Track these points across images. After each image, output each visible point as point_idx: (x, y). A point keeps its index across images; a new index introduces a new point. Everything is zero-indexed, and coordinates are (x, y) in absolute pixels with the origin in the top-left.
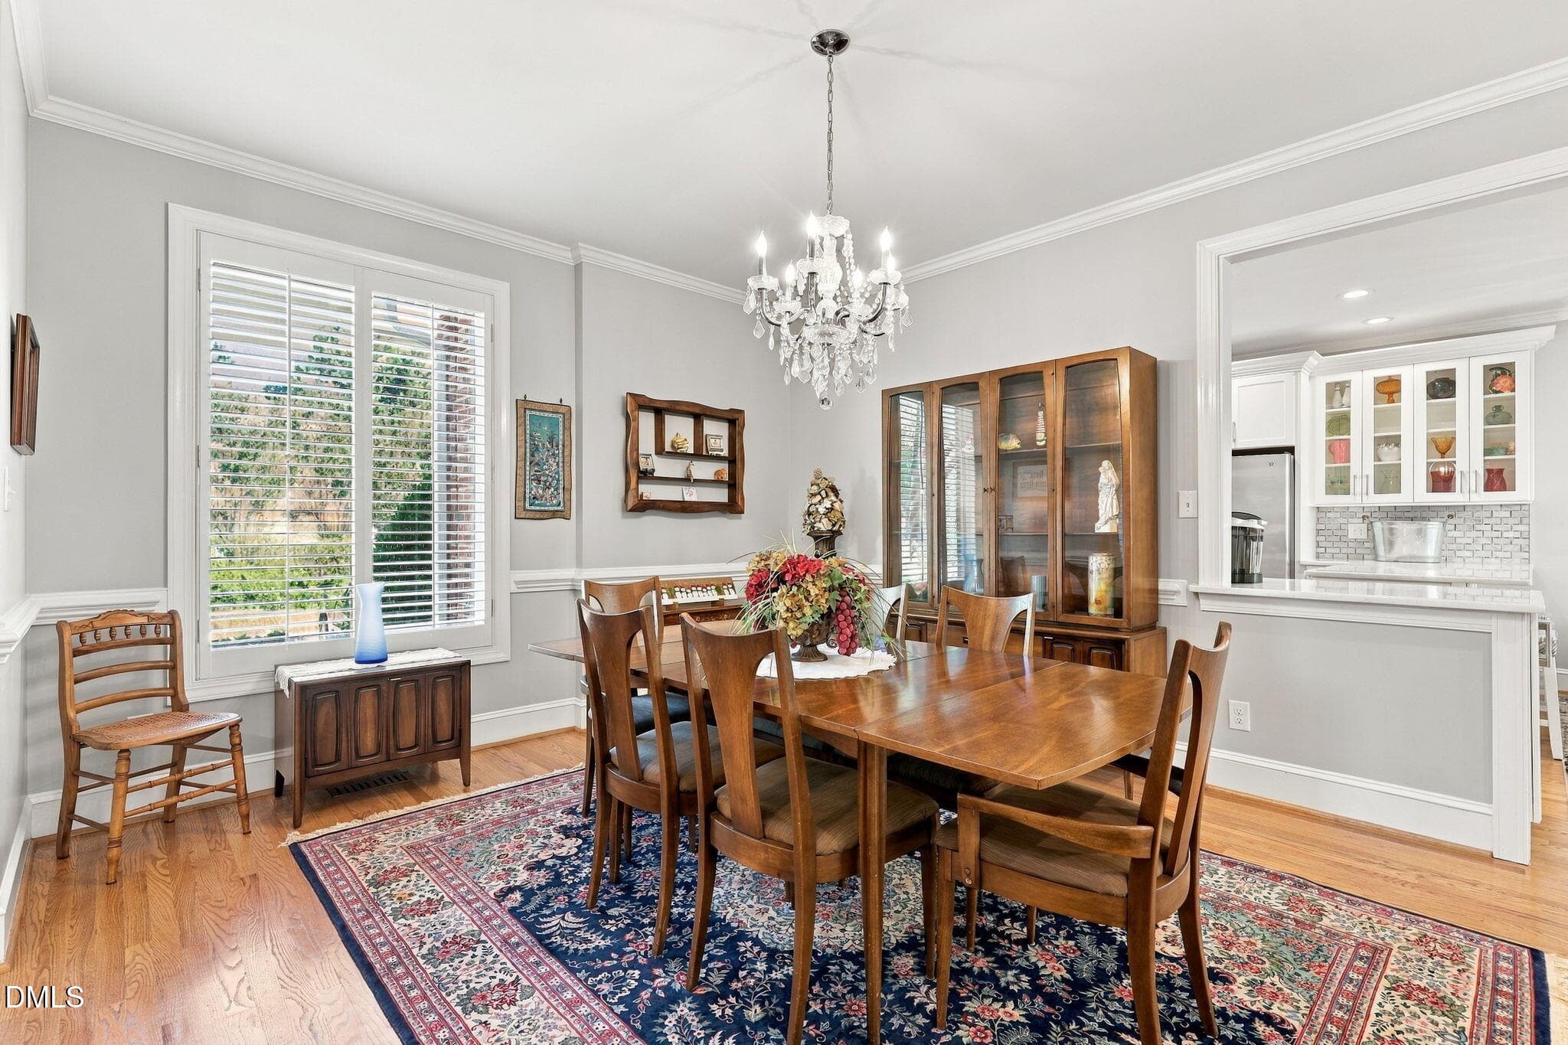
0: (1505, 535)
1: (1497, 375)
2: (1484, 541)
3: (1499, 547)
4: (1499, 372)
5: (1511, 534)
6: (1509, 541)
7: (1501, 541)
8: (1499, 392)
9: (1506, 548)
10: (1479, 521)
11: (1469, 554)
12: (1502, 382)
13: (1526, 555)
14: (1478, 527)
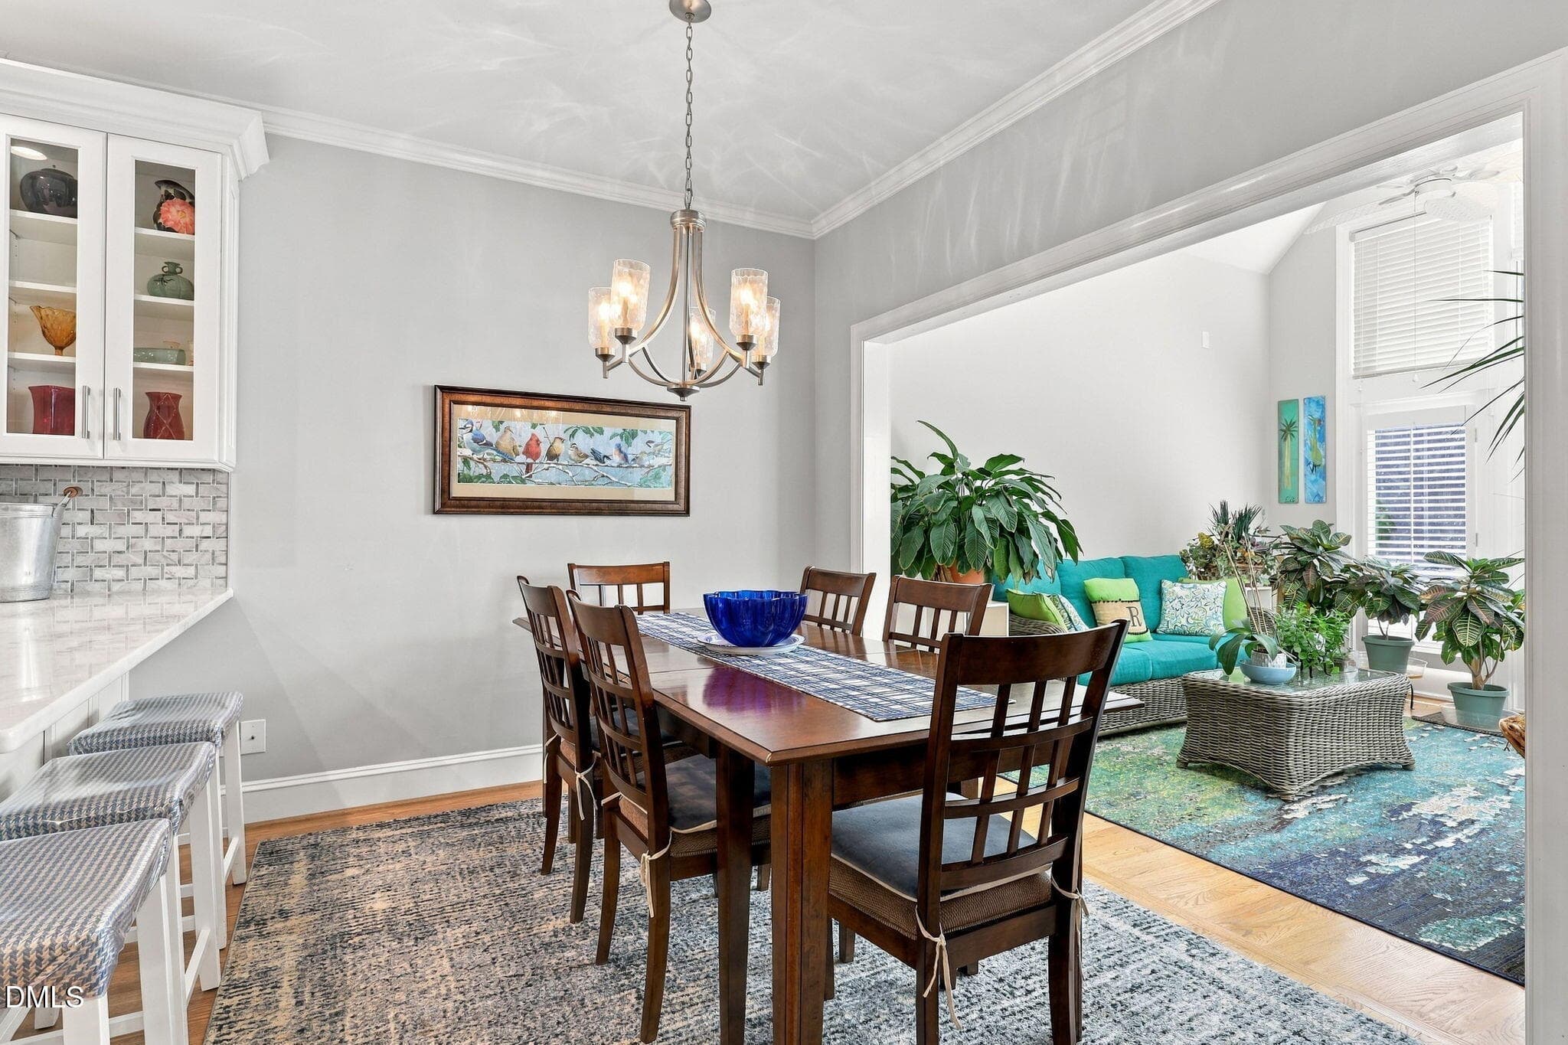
0: (188, 531)
1: (168, 197)
2: (148, 544)
3: (175, 557)
4: (171, 191)
5: (194, 531)
6: (191, 543)
7: (180, 544)
8: (170, 230)
9: (189, 558)
10: (138, 504)
11: (120, 573)
12: (173, 212)
13: (221, 571)
14: (138, 516)
